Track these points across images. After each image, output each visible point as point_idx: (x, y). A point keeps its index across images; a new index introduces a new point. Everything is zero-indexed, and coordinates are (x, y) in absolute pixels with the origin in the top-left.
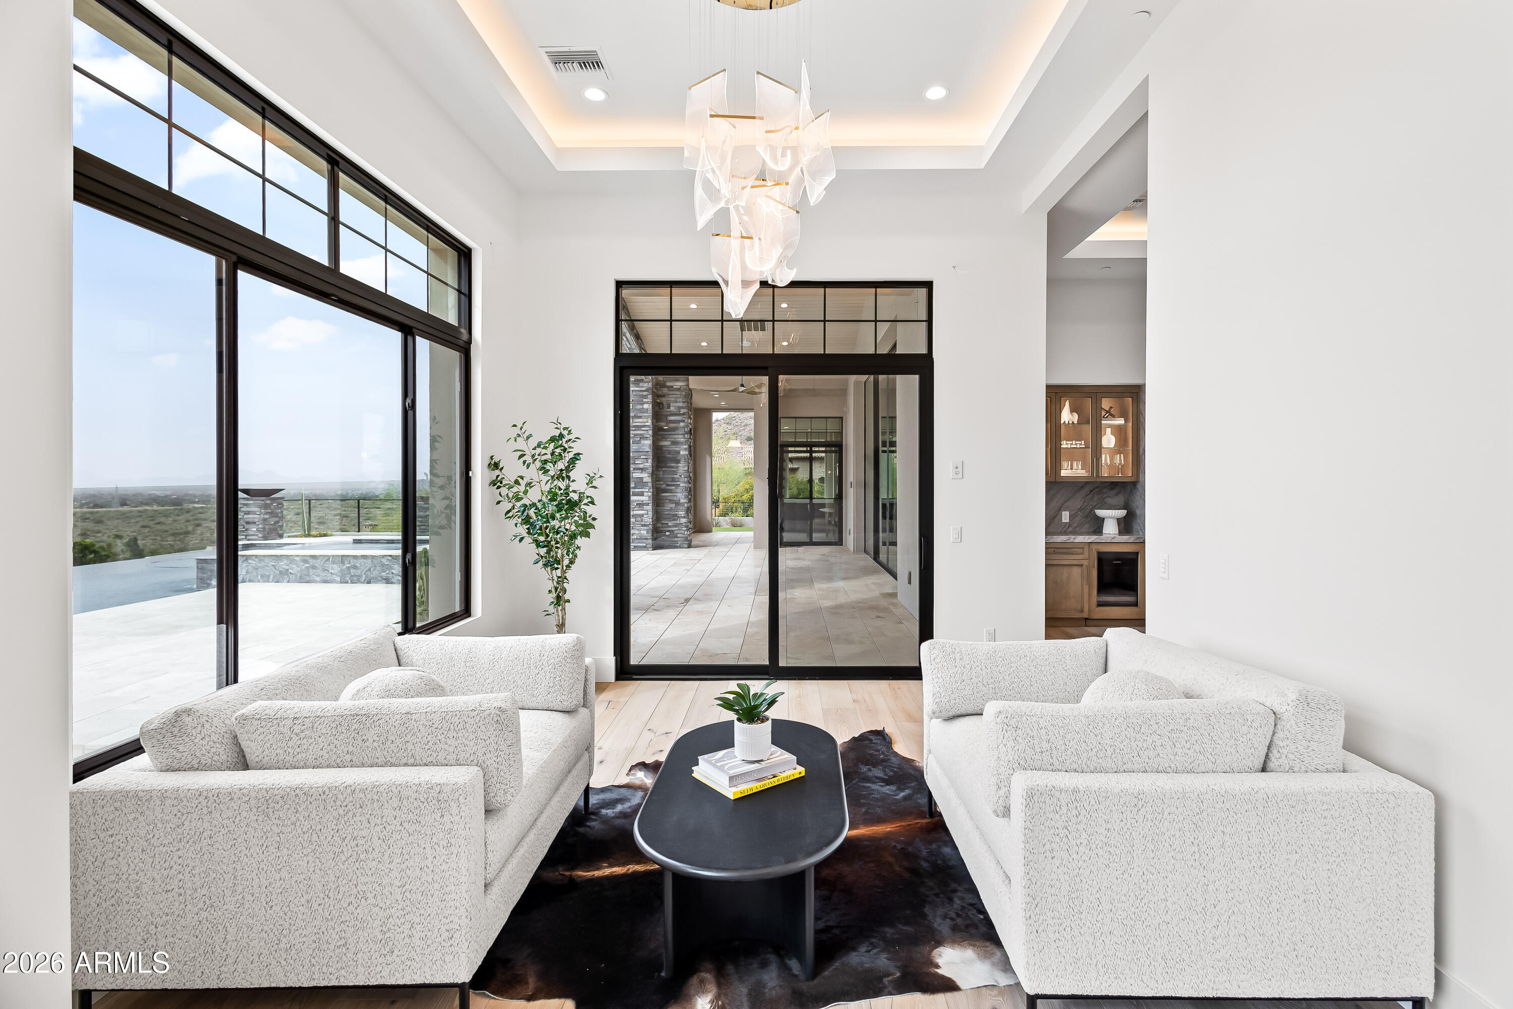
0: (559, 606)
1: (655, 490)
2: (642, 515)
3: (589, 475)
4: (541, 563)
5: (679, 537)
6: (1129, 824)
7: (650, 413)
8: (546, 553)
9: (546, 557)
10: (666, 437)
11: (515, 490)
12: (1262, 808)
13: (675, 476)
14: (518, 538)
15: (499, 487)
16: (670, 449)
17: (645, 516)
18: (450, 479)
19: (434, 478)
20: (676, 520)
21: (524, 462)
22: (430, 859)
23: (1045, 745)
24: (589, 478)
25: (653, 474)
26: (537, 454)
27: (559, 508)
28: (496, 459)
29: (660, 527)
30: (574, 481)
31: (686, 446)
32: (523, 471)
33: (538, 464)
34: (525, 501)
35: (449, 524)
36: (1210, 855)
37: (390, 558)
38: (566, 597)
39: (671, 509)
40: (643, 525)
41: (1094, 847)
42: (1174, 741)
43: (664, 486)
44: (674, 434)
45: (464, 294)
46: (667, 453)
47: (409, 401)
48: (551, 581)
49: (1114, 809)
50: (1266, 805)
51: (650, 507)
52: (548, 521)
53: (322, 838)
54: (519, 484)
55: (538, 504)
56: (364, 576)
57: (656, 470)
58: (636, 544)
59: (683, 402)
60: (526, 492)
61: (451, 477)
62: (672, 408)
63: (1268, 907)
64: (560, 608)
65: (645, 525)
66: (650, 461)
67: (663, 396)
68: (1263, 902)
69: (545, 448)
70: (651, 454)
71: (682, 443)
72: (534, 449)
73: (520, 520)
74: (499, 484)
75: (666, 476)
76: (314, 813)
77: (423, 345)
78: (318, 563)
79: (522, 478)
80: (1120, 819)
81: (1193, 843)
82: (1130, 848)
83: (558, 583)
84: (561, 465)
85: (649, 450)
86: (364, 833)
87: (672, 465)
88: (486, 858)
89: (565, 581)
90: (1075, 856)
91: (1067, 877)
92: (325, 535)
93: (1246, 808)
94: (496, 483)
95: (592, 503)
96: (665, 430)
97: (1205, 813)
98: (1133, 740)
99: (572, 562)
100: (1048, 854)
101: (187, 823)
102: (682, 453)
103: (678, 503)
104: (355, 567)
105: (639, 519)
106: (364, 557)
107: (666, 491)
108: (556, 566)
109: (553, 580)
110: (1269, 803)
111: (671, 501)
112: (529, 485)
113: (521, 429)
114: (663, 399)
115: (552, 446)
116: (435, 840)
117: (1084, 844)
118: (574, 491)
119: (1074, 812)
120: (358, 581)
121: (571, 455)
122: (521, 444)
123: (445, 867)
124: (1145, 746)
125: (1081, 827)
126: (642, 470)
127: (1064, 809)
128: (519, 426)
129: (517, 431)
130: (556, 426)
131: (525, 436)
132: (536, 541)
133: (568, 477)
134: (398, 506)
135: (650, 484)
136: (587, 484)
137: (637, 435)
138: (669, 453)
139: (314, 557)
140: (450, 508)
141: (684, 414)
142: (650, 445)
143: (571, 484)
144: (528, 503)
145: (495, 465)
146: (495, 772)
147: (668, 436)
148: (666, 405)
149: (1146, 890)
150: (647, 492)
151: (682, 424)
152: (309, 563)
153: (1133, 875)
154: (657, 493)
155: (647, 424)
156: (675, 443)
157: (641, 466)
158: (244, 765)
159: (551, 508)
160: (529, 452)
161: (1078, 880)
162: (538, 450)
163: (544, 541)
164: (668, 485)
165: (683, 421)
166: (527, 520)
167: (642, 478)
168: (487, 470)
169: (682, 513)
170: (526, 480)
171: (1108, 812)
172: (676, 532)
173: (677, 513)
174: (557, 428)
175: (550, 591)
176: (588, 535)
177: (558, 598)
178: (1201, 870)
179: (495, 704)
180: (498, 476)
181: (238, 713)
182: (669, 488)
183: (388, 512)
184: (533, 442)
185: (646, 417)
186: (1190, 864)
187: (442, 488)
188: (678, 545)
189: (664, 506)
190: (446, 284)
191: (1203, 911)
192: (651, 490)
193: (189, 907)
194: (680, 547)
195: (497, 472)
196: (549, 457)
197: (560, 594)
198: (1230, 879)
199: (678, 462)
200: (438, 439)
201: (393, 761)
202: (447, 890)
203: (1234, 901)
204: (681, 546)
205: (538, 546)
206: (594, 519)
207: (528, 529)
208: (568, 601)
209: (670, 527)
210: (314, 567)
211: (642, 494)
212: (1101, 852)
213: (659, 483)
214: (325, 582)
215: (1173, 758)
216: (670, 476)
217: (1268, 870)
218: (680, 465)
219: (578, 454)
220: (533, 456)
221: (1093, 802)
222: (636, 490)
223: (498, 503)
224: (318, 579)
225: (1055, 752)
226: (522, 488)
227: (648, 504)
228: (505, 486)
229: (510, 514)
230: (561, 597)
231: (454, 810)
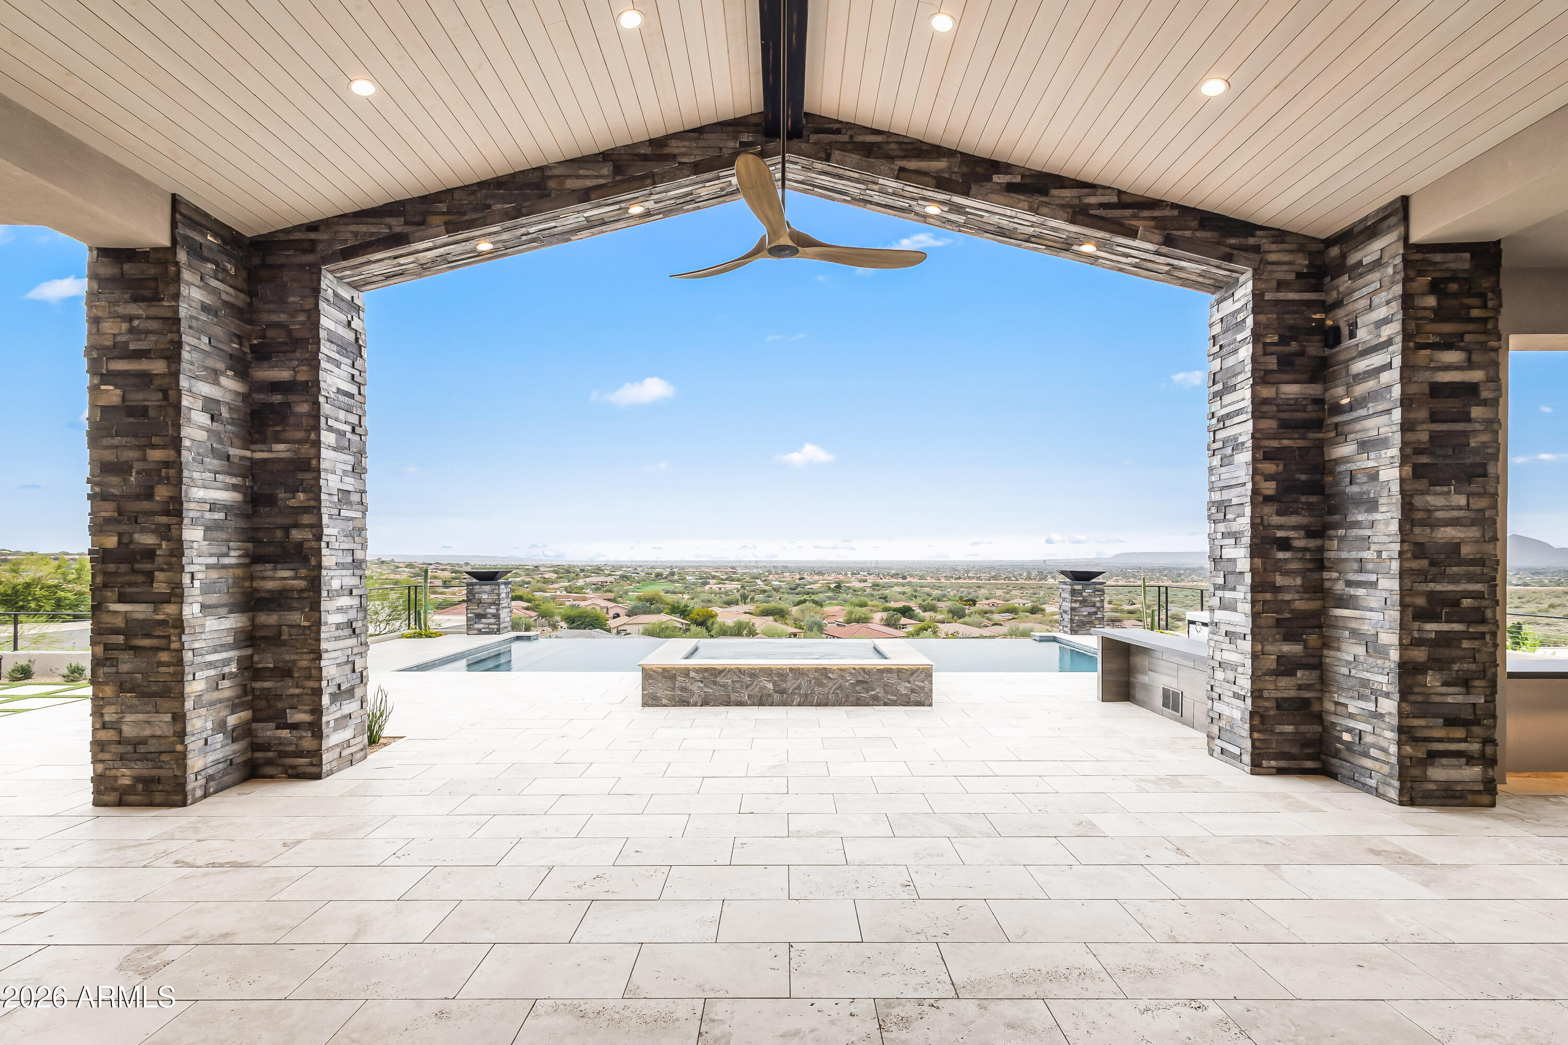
5: (1371, 757)
10: (1347, 428)
16: (1355, 467)
20: (1367, 699)
29: (1329, 713)
39: (1356, 661)
43: (1339, 585)
44: (1369, 416)
46: (1348, 480)
59: (1388, 306)
62: (1360, 333)
67: (1338, 304)
71: (1384, 446)
75: (1344, 555)
87: (1360, 518)
96: (1343, 410)
102: (1384, 475)
103: (1372, 646)
107: (1343, 601)
111: (1357, 636)
114: (1341, 313)
141: (1389, 347)
148: (1345, 331)
151: (1383, 380)
156: (1365, 446)
164: (1349, 584)
165: (1388, 371)
188: (1372, 782)
189: (1339, 649)
194: (1378, 791)
209: (1351, 716)
216: (1354, 555)
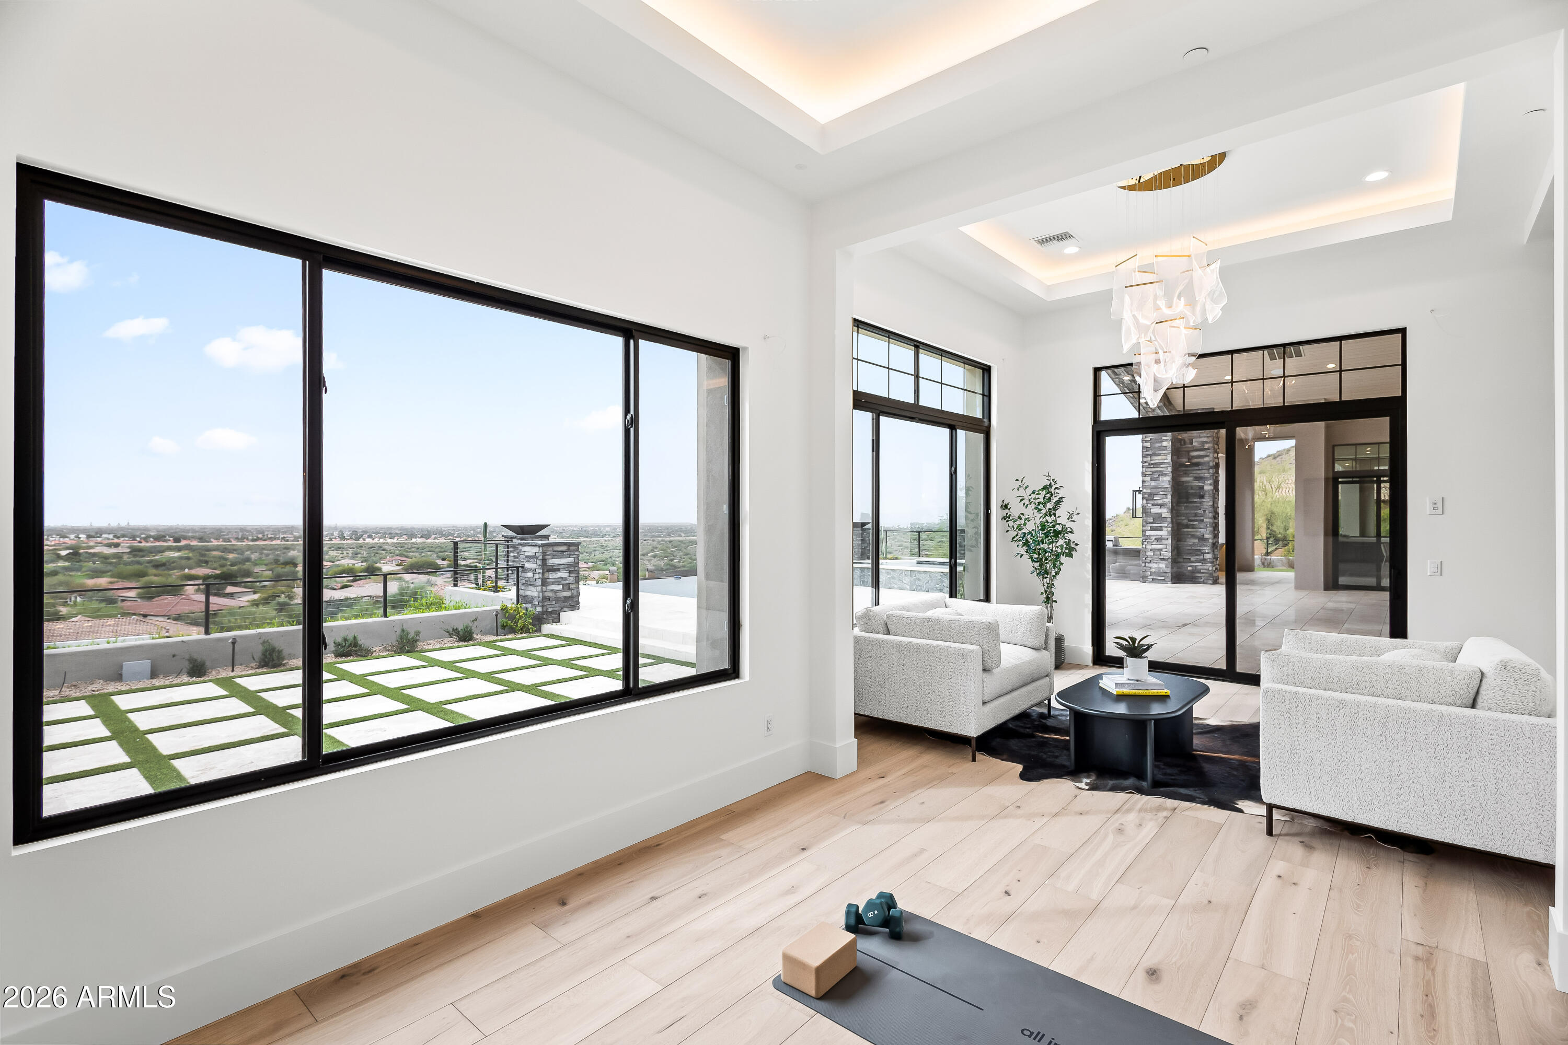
0: (1048, 603)
1: (1175, 525)
2: (1161, 550)
3: (1069, 513)
4: (1035, 573)
5: (1203, 573)
6: (1333, 716)
7: (1169, 450)
8: (1039, 566)
9: (1039, 569)
10: (1188, 472)
11: (1018, 523)
12: (1437, 721)
13: (1199, 511)
14: (1020, 555)
15: (1008, 521)
16: (1192, 484)
17: (1164, 550)
18: (977, 515)
19: (968, 514)
20: (1199, 555)
21: (1024, 504)
22: (960, 680)
23: (1290, 672)
24: (1069, 514)
25: (1172, 510)
26: (1032, 498)
27: (1046, 535)
28: (1006, 502)
29: (1181, 562)
30: (1059, 517)
31: (1211, 481)
32: (1024, 510)
33: (1033, 505)
34: (1025, 530)
35: (977, 546)
36: (1395, 744)
37: (942, 574)
38: (1054, 598)
39: (1194, 544)
40: (1161, 559)
41: (1308, 726)
42: (1387, 679)
43: (1185, 521)
44: (1197, 470)
45: (986, 396)
46: (1190, 488)
47: (953, 469)
48: (1043, 586)
49: (1322, 706)
50: (1440, 720)
51: (1169, 542)
52: (1039, 544)
53: (919, 664)
54: (1021, 519)
55: (1033, 532)
56: (925, 587)
57: (1177, 505)
58: (1154, 577)
59: (1208, 437)
60: (1025, 524)
61: (978, 513)
62: (1195, 444)
63: (1442, 784)
64: (1049, 605)
65: (1164, 559)
66: (1169, 497)
68: (1437, 780)
69: (1039, 494)
70: (1170, 490)
71: (1206, 478)
72: (1030, 495)
73: (1021, 543)
74: (1008, 519)
75: (1188, 511)
76: (916, 653)
77: (961, 434)
78: (896, 575)
79: (1023, 515)
80: (1327, 713)
81: (1381, 735)
82: (1334, 731)
83: (1047, 588)
84: (1049, 506)
85: (1169, 486)
86: (934, 664)
87: (1195, 500)
88: (983, 689)
89: (1053, 586)
90: (1295, 729)
91: (1289, 740)
92: (897, 558)
93: (1424, 719)
94: (1006, 518)
95: (1072, 532)
96: (1187, 466)
97: (1391, 719)
98: (1354, 675)
99: (1057, 573)
100: (1276, 725)
101: (873, 651)
102: (1206, 488)
103: (1202, 539)
104: (919, 580)
105: (1157, 553)
106: (925, 572)
107: (1187, 526)
108: (1046, 576)
109: (1044, 585)
110: (1443, 719)
111: (1194, 536)
112: (1028, 519)
113: (1022, 481)
115: (1043, 493)
116: (961, 672)
117: (1302, 723)
118: (1059, 524)
119: (1295, 704)
120: (921, 590)
121: (1057, 499)
122: (1021, 492)
123: (965, 684)
124: (1363, 680)
125: (1299, 713)
126: (1161, 505)
127: (1287, 702)
128: (1020, 480)
129: (1019, 483)
130: (1047, 478)
131: (1024, 487)
132: (1031, 558)
133: (1055, 514)
134: (946, 537)
135: (1169, 520)
136: (1068, 519)
137: (1156, 472)
138: (1192, 488)
139: (893, 570)
140: (977, 533)
141: (1208, 449)
142: (1169, 481)
143: (1057, 519)
144: (1027, 531)
145: (1005, 507)
146: (987, 651)
147: (1190, 472)
148: (1188, 441)
149: (1346, 757)
150: (1166, 527)
151: (1206, 459)
152: (890, 575)
153: (1336, 747)
154: (1177, 529)
155: (1166, 461)
156: (1198, 478)
157: (1160, 502)
158: (889, 633)
159: (1041, 535)
160: (1027, 498)
161: (1297, 743)
162: (1033, 496)
163: (1037, 558)
164: (1190, 520)
165: (1208, 456)
166: (1026, 544)
167: (1160, 514)
168: (1000, 509)
169: (1207, 549)
170: (1026, 516)
171: (1318, 708)
172: (1199, 567)
173: (1201, 548)
174: (1048, 480)
175: (1042, 593)
176: (1071, 556)
177: (1048, 598)
178: (1388, 752)
179: (988, 621)
180: (1007, 514)
181: (888, 613)
182: (1191, 523)
183: (939, 544)
184: (1029, 491)
185: (1166, 454)
186: (1379, 747)
187: (972, 520)
188: (1202, 580)
189: (1185, 541)
190: (975, 393)
191: (1389, 777)
192: (1171, 525)
193: (873, 684)
194: (1204, 583)
195: (1007, 511)
196: (1041, 500)
197: (1049, 596)
198: (1411, 761)
199: (1202, 497)
200: (971, 488)
201: (945, 639)
202: (967, 694)
203: (1414, 775)
204: (1205, 581)
205: (1033, 561)
206: (1077, 545)
207: (1027, 549)
208: (1056, 601)
209: (1193, 562)
210: (893, 578)
211: (1160, 529)
212: (1313, 730)
213: (1180, 518)
214: (900, 589)
215: (1385, 690)
216: (1193, 512)
217: (1442, 761)
218: (1204, 500)
219: (1062, 498)
220: (1029, 500)
221: (1307, 700)
222: (1155, 525)
223: (1008, 531)
224: (896, 586)
225: (1296, 676)
226: (1023, 522)
227: (1167, 539)
228: (1011, 520)
229: (1015, 539)
230: (1049, 598)
231: (969, 661)
